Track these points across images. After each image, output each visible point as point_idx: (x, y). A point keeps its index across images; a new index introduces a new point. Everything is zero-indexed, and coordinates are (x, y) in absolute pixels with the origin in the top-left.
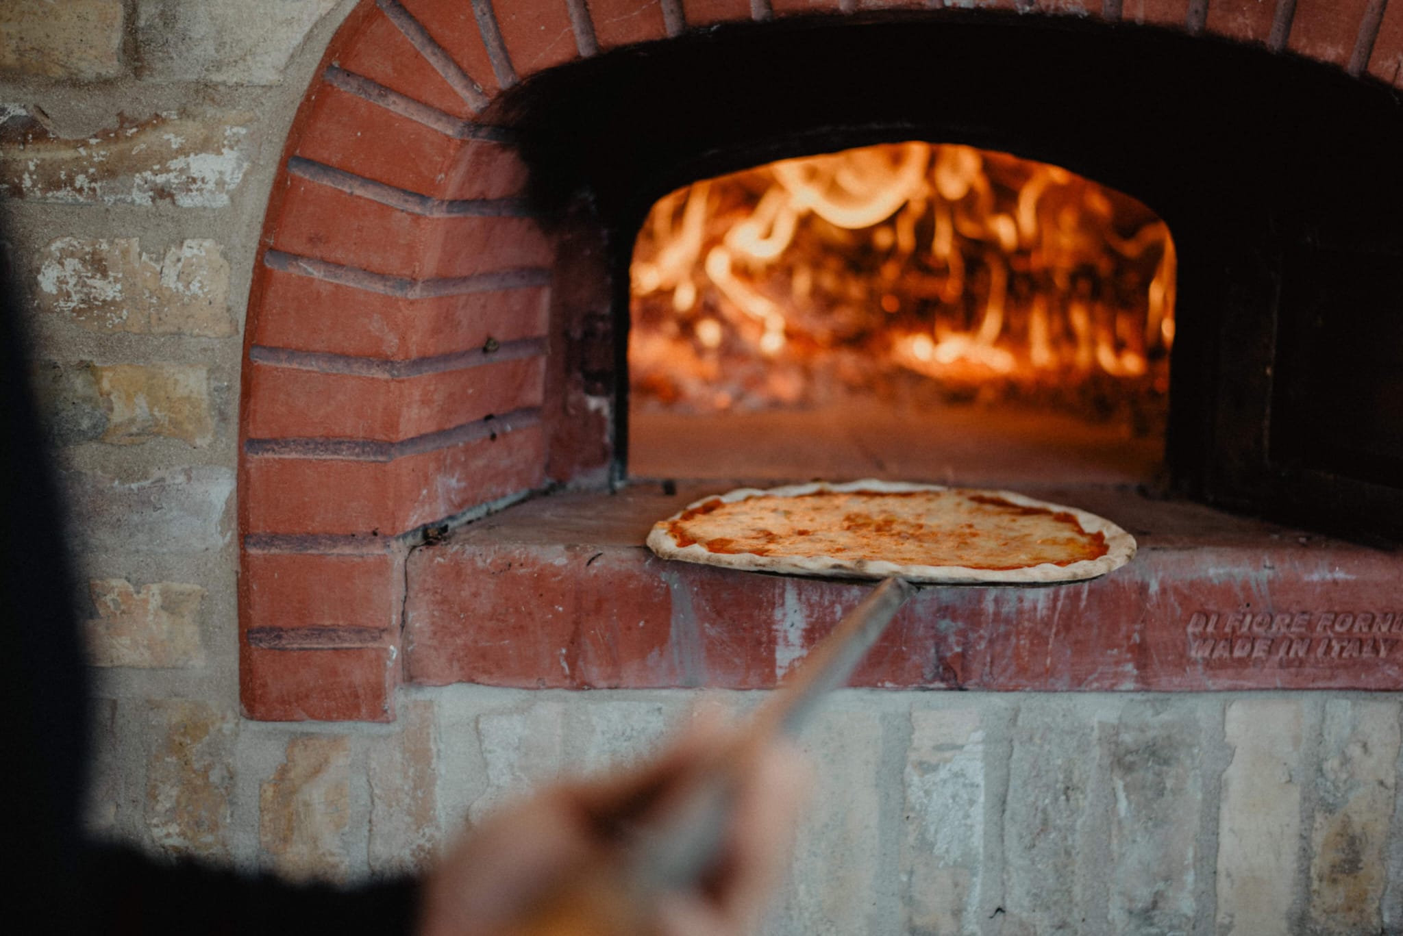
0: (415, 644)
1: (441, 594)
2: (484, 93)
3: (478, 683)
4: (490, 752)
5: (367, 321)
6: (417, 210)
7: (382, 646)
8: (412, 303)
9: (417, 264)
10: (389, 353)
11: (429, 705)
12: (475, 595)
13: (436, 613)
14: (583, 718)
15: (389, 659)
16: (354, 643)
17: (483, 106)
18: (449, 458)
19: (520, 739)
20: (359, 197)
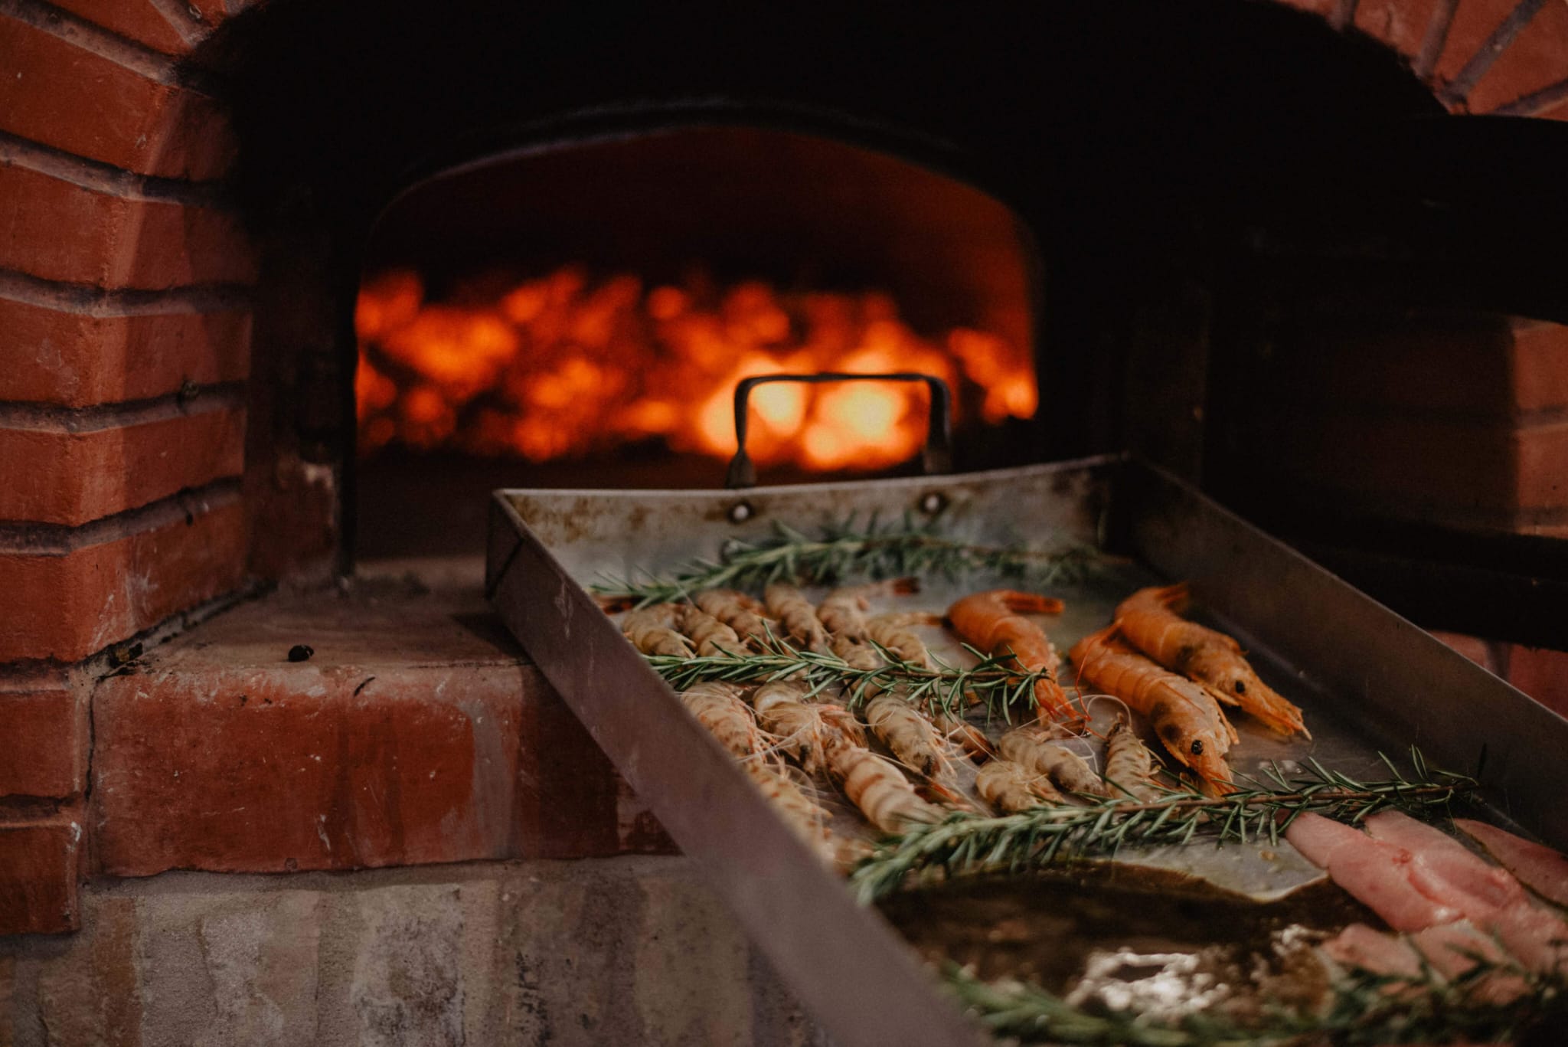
0: (108, 818)
1: (145, 744)
2: (203, 22)
3: (201, 870)
4: (218, 967)
5: (31, 349)
6: (106, 188)
7: (59, 824)
8: (97, 324)
9: (105, 266)
10: (65, 396)
11: (128, 907)
12: (195, 744)
13: (138, 773)
14: (348, 910)
15: (71, 842)
16: (18, 821)
17: (202, 39)
18: (139, 549)
19: (261, 946)
20: (21, 169)
